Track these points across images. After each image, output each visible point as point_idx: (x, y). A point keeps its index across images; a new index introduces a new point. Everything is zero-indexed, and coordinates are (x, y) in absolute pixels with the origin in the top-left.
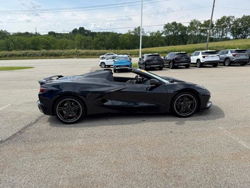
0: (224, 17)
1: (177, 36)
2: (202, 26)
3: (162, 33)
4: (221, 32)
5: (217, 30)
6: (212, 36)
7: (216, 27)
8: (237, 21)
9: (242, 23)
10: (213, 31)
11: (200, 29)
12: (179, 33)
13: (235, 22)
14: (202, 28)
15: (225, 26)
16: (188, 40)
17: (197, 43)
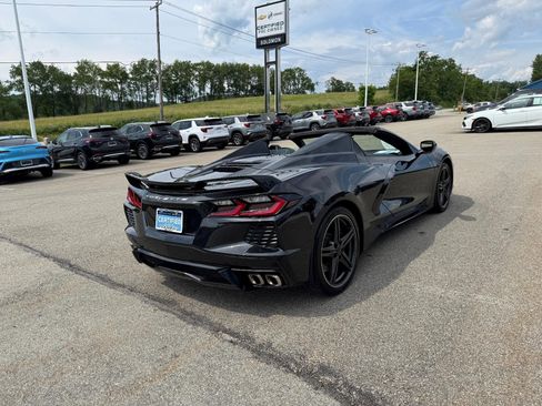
0: (143, 62)
1: (52, 96)
2: (103, 74)
3: (10, 88)
4: (145, 89)
5: (135, 84)
6: (130, 98)
7: (132, 79)
8: (167, 70)
9: (177, 74)
10: (129, 86)
11: (101, 82)
12: (57, 89)
13: (165, 73)
14: (106, 80)
15: (149, 78)
16: (79, 105)
17: (101, 111)
